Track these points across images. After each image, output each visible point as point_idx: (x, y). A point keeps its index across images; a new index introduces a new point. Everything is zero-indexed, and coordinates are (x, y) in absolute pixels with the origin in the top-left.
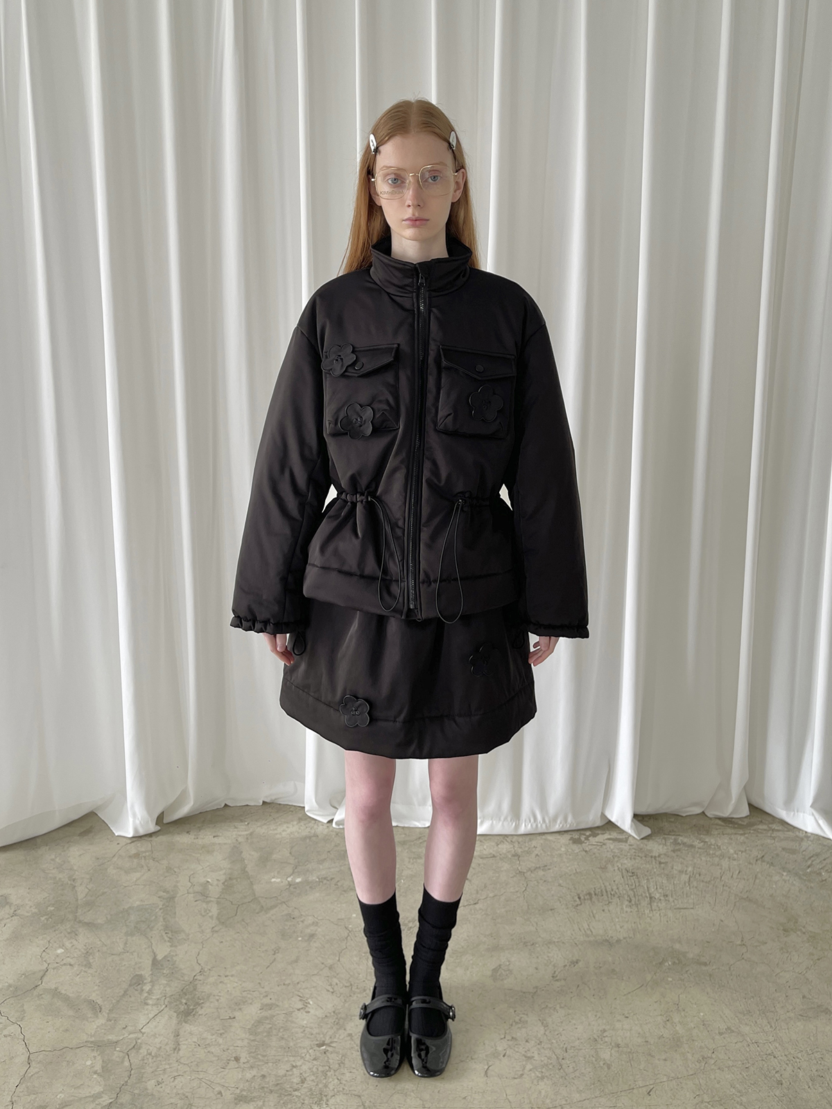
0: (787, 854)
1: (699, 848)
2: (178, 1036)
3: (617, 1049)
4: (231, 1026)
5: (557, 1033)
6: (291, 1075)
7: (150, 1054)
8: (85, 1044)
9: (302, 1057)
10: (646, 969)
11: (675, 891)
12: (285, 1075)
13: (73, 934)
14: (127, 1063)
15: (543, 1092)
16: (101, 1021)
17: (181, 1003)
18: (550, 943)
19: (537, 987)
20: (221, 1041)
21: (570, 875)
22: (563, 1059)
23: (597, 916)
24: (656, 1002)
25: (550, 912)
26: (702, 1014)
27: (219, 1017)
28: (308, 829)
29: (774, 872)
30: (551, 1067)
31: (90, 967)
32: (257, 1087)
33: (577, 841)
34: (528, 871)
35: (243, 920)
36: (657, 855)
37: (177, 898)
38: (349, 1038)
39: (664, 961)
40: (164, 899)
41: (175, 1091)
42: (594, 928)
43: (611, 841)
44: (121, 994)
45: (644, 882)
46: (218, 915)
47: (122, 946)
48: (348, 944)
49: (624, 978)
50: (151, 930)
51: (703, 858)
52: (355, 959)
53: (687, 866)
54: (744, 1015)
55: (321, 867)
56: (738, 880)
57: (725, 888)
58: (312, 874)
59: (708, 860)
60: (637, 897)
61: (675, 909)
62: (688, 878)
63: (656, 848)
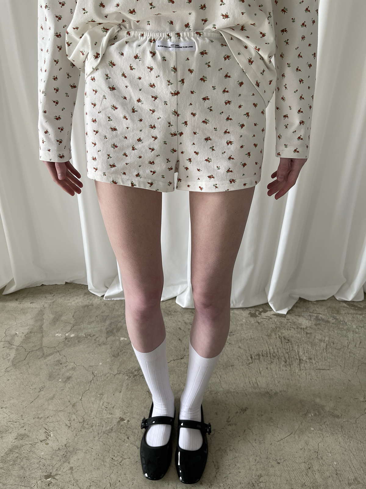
1: (333, 323)
11: (317, 355)
21: (247, 340)
23: (262, 372)
25: (230, 368)
28: (88, 301)
33: (253, 315)
35: (28, 364)
36: (305, 327)
39: (308, 412)
42: (259, 382)
43: (275, 316)
45: (296, 348)
46: (13, 359)
48: (91, 386)
49: (279, 426)
51: (336, 331)
53: (325, 337)
55: (89, 326)
56: (359, 349)
57: (352, 355)
58: (82, 331)
59: (339, 332)
60: (290, 359)
61: (317, 369)
62: (325, 345)
63: (304, 322)
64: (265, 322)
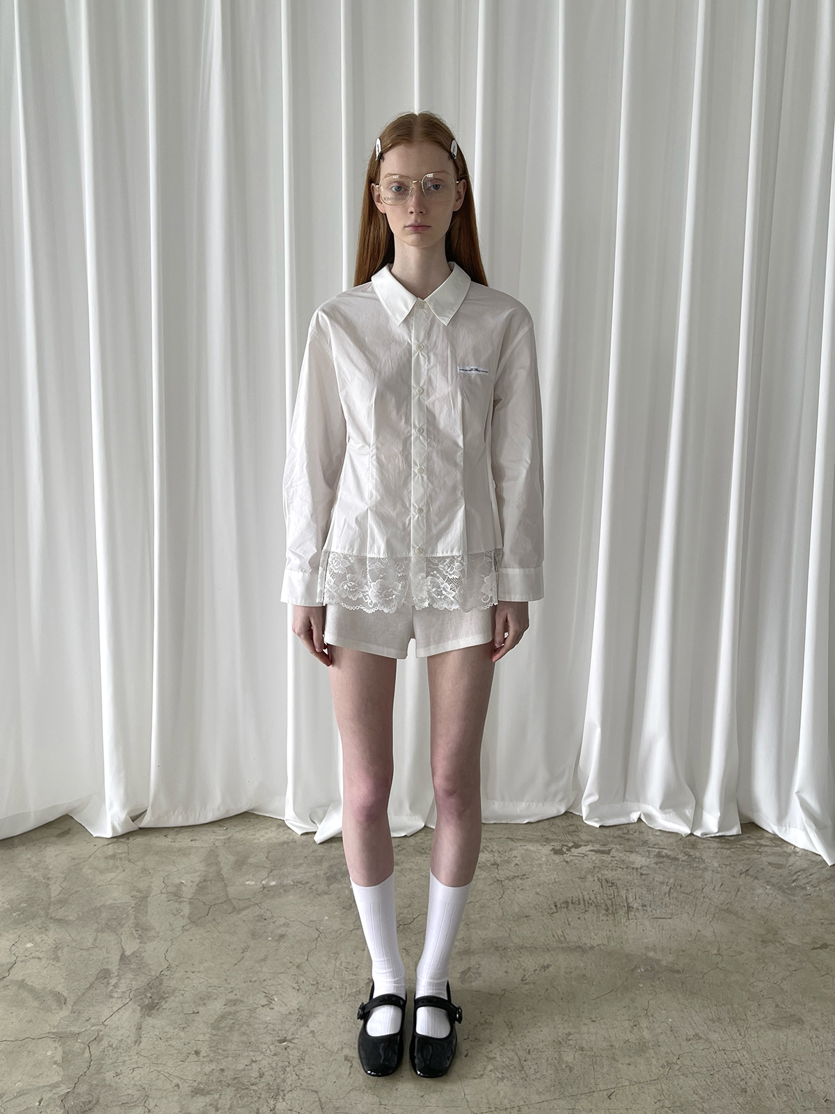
0: (773, 869)
1: (683, 861)
2: (140, 1029)
3: (581, 1052)
4: (193, 1020)
5: (521, 1035)
6: (250, 1070)
7: (111, 1046)
8: (47, 1035)
9: (262, 1053)
10: (618, 975)
11: (654, 901)
12: (244, 1070)
13: (44, 929)
14: (87, 1055)
15: (502, 1093)
16: (65, 1012)
17: (146, 997)
18: (521, 948)
19: (505, 990)
20: (182, 1034)
21: (549, 884)
22: (525, 1061)
23: (572, 924)
24: (624, 1007)
25: (525, 919)
26: (670, 1020)
27: (183, 1012)
28: (286, 836)
29: (757, 885)
30: (512, 1068)
31: (58, 961)
32: (214, 1081)
33: (557, 852)
34: (505, 879)
35: (214, 920)
36: (639, 867)
37: (149, 899)
38: (311, 1035)
39: (636, 967)
40: (136, 898)
41: (132, 1082)
42: (568, 935)
43: (593, 853)
44: (86, 987)
45: (623, 893)
46: (190, 914)
47: (91, 940)
48: (318, 944)
49: (594, 983)
50: (122, 927)
51: (686, 871)
52: (324, 959)
53: (669, 878)
54: (714, 1022)
55: (297, 871)
56: (719, 893)
57: (705, 900)
58: (287, 878)
59: (691, 872)
60: (614, 907)
61: (653, 918)
62: (668, 889)
63: (639, 860)
64: (577, 861)
